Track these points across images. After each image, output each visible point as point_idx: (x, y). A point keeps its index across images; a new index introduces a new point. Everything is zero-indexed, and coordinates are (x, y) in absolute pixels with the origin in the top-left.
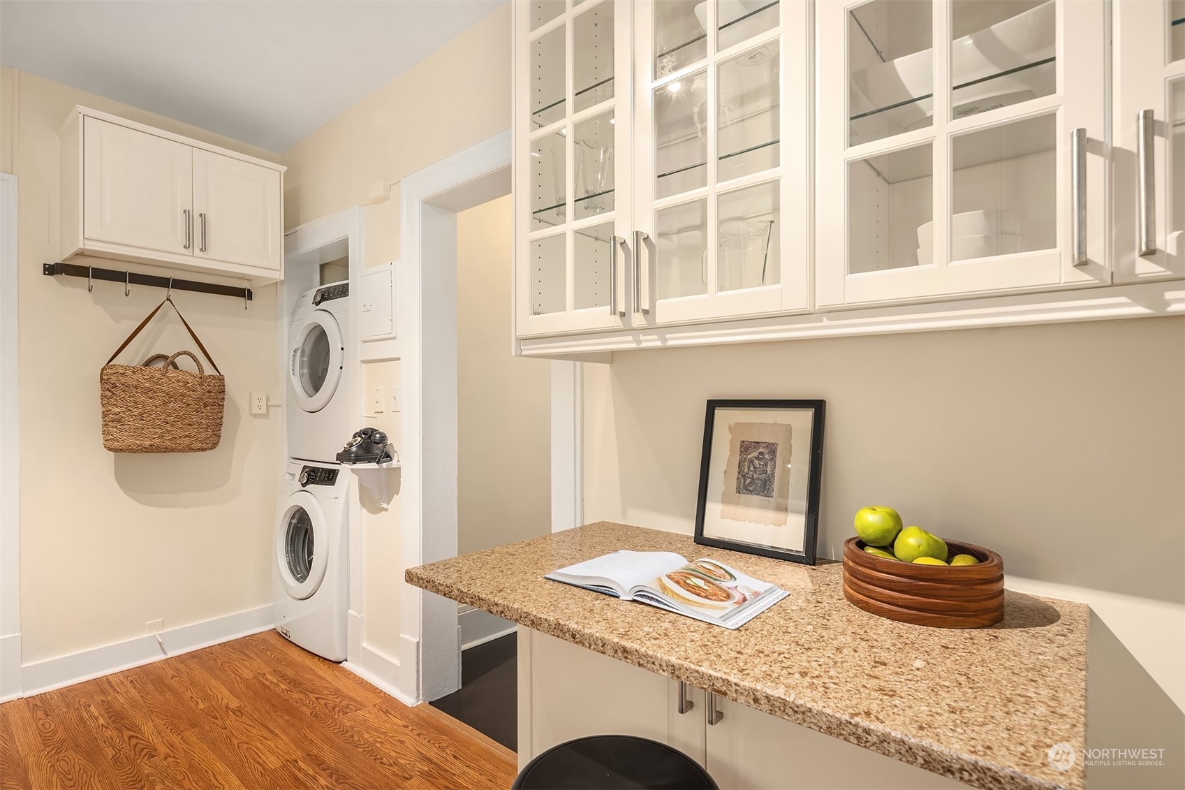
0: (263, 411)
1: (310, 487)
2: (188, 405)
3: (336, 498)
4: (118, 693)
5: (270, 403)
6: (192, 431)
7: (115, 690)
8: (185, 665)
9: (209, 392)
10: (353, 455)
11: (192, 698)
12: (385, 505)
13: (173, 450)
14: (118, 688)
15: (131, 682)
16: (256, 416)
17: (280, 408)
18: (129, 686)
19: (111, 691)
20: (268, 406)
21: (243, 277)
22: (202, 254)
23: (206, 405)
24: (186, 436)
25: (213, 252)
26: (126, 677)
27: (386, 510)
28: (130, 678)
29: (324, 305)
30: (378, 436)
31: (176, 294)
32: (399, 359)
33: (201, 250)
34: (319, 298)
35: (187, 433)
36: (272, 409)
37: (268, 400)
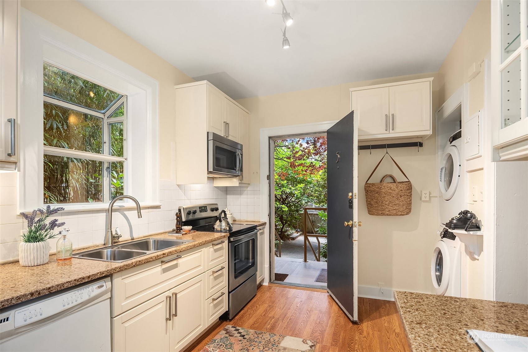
0: (428, 199)
1: (444, 239)
2: (393, 197)
3: (455, 247)
4: (364, 305)
5: (431, 196)
6: (396, 207)
7: (364, 304)
8: (389, 306)
9: (401, 190)
10: (453, 225)
11: (384, 319)
12: (476, 257)
13: (390, 215)
14: (365, 304)
15: (370, 303)
16: (424, 201)
17: (437, 198)
18: (368, 304)
19: (362, 304)
20: (430, 197)
21: (417, 137)
22: (393, 132)
23: (401, 196)
24: (394, 210)
25: (397, 129)
26: (369, 301)
27: (478, 260)
28: (370, 302)
29: (453, 143)
30: (469, 215)
31: (390, 150)
32: (482, 169)
33: (393, 130)
34: (451, 140)
35: (394, 208)
36: (432, 199)
37: (430, 193)
